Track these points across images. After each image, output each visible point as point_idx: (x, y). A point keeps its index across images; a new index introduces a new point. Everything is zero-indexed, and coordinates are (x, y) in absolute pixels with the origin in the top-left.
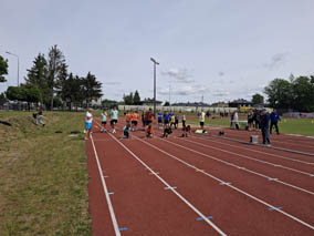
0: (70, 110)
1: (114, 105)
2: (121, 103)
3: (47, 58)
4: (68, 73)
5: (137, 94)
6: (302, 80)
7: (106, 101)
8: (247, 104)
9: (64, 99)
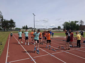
0: (5, 31)
1: (19, 29)
2: (22, 29)
4: (4, 19)
5: (27, 26)
6: (72, 22)
7: (17, 28)
8: (57, 29)
9: (2, 28)
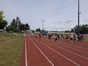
1: (33, 32)
2: (35, 31)
3: (16, 19)
4: (21, 23)
5: (39, 29)
8: (70, 32)
